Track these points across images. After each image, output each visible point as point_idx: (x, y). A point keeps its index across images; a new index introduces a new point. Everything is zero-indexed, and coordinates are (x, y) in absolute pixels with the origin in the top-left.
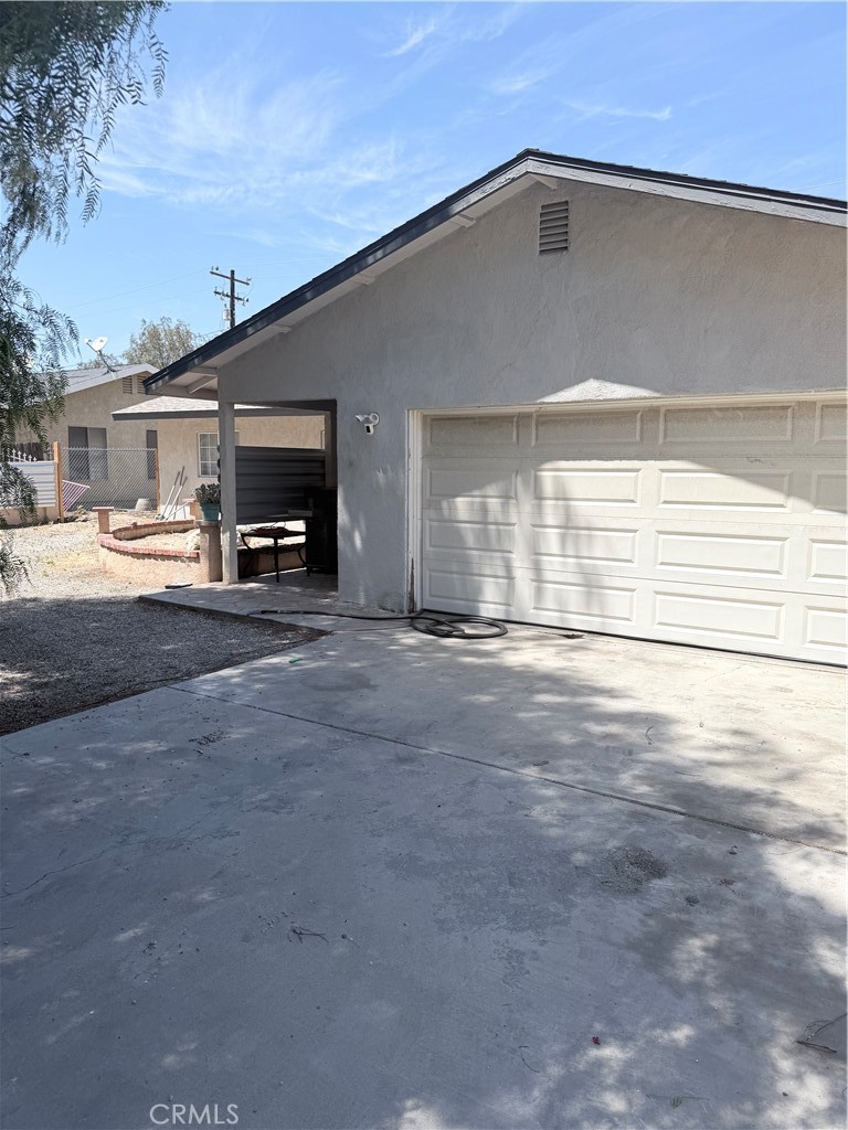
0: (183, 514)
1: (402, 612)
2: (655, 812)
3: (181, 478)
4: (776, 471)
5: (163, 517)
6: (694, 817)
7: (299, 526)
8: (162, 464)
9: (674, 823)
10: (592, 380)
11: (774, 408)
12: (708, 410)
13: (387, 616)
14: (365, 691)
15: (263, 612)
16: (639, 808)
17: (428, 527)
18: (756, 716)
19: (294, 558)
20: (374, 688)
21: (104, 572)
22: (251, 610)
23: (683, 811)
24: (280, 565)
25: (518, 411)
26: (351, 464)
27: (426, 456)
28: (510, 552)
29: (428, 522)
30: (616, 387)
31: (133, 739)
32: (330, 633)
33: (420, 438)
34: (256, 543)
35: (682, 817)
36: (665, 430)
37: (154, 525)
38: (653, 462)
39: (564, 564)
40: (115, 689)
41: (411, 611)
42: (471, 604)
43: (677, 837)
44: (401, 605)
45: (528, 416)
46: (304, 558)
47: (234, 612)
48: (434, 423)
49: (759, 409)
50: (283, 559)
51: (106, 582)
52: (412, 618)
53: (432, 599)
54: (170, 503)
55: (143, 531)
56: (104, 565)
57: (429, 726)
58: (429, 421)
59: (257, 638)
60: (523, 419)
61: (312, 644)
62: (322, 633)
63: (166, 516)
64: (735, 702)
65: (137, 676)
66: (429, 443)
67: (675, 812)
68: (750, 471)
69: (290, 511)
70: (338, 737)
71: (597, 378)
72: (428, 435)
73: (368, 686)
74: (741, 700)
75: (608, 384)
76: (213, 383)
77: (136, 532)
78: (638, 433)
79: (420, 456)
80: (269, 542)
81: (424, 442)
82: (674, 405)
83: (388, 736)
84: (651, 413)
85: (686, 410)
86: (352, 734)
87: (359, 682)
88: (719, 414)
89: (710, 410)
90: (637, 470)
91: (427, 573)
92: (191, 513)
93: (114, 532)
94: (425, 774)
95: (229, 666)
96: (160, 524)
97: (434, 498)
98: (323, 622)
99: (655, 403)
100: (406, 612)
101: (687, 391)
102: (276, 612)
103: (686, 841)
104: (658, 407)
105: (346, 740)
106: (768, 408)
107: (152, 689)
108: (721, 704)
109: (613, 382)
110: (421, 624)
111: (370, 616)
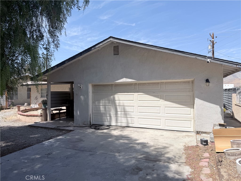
0: (37, 106)
1: (88, 125)
2: (140, 160)
3: (36, 98)
4: (158, 95)
5: (32, 107)
6: (147, 160)
7: (65, 108)
8: (32, 95)
9: (143, 161)
10: (124, 78)
11: (157, 83)
12: (145, 84)
13: (85, 126)
14: (82, 142)
15: (57, 127)
16: (137, 159)
17: (93, 107)
18: (157, 141)
19: (64, 115)
20: (84, 141)
21: (19, 120)
22: (55, 127)
23: (145, 159)
24: (60, 117)
25: (111, 84)
26: (77, 95)
27: (93, 92)
28: (110, 111)
29: (93, 106)
30: (129, 79)
31: (32, 155)
32: (73, 131)
33: (91, 89)
34: (55, 112)
35: (145, 160)
36: (138, 87)
37: (30, 109)
38: (136, 93)
39: (121, 113)
40: (27, 145)
41: (90, 125)
42: (103, 122)
43: (144, 164)
44: (88, 123)
45: (113, 85)
46: (66, 115)
47: (51, 127)
48: (94, 86)
49: (154, 83)
50: (61, 115)
51: (20, 122)
52: (90, 126)
53: (95, 122)
54: (34, 104)
55: (27, 110)
56: (19, 118)
57: (96, 148)
58: (93, 86)
59: (56, 133)
60: (112, 85)
61: (69, 133)
62: (71, 131)
63: (33, 107)
64: (154, 138)
65: (31, 142)
66: (93, 90)
67: (144, 159)
68: (153, 95)
69: (63, 105)
70: (77, 152)
71: (125, 78)
72: (93, 88)
73: (82, 141)
74: (155, 138)
75: (127, 79)
76: (46, 78)
77: (26, 111)
78: (133, 88)
79: (91, 93)
80: (58, 111)
81: (92, 90)
82: (140, 83)
83: (87, 151)
84: (135, 84)
85: (142, 84)
86: (80, 151)
87: (80, 140)
88: (147, 84)
89: (146, 83)
90: (134, 95)
91: (93, 116)
92: (38, 106)
93: (21, 111)
94: (96, 157)
95: (51, 139)
96: (31, 109)
97: (95, 101)
98: (71, 128)
99: (136, 82)
100: (89, 125)
101: (141, 80)
102: (60, 127)
103: (146, 164)
104: (137, 83)
105: (79, 152)
106: (156, 83)
107: (35, 145)
108: (151, 139)
109: (128, 78)
110: (92, 127)
111: (81, 126)
